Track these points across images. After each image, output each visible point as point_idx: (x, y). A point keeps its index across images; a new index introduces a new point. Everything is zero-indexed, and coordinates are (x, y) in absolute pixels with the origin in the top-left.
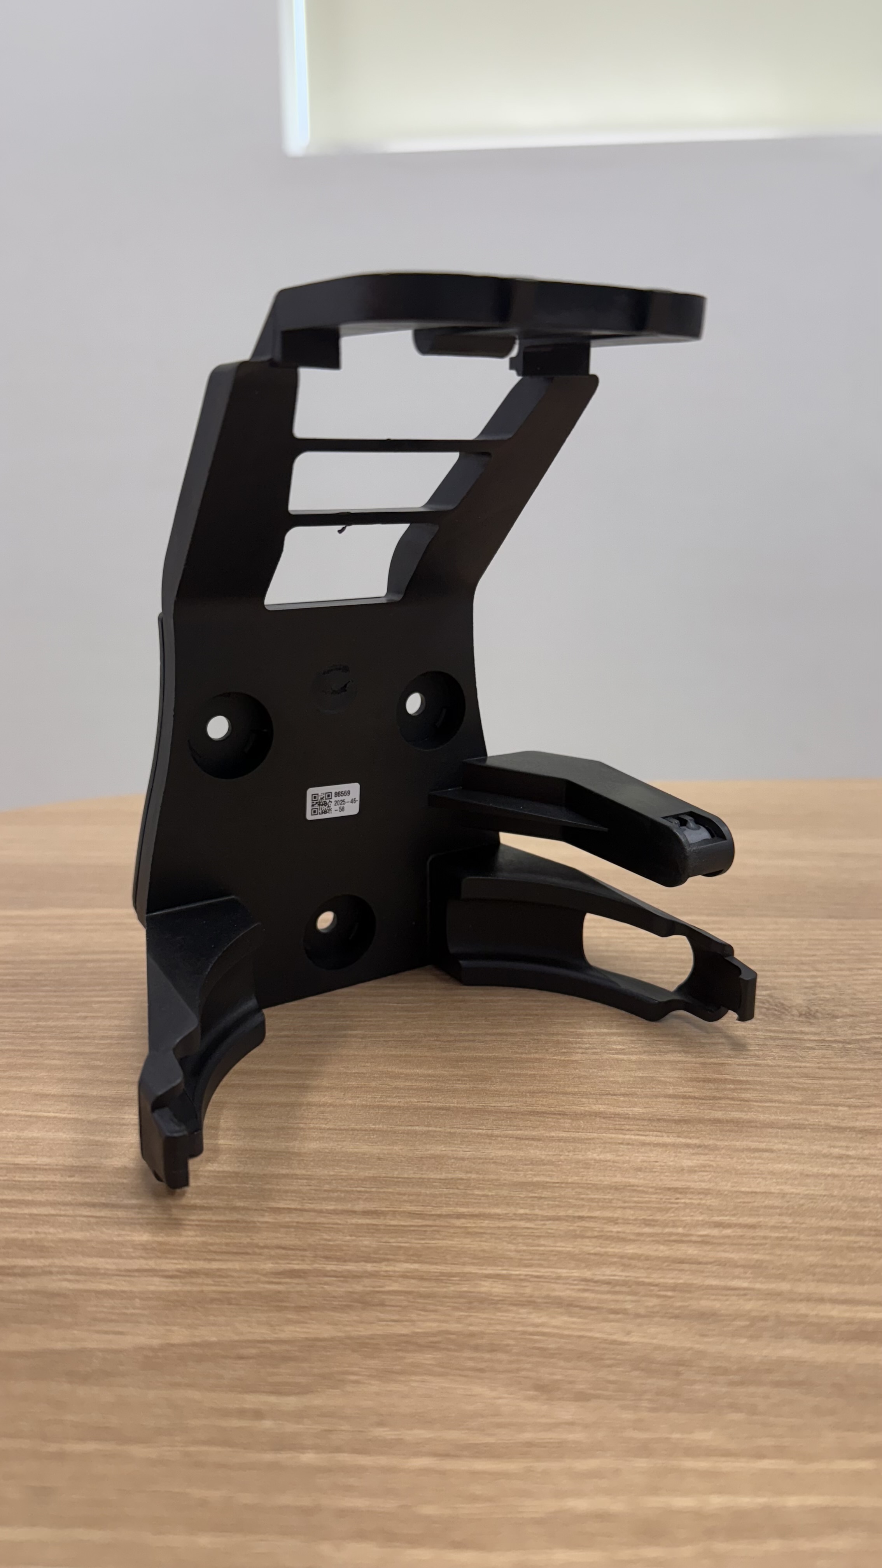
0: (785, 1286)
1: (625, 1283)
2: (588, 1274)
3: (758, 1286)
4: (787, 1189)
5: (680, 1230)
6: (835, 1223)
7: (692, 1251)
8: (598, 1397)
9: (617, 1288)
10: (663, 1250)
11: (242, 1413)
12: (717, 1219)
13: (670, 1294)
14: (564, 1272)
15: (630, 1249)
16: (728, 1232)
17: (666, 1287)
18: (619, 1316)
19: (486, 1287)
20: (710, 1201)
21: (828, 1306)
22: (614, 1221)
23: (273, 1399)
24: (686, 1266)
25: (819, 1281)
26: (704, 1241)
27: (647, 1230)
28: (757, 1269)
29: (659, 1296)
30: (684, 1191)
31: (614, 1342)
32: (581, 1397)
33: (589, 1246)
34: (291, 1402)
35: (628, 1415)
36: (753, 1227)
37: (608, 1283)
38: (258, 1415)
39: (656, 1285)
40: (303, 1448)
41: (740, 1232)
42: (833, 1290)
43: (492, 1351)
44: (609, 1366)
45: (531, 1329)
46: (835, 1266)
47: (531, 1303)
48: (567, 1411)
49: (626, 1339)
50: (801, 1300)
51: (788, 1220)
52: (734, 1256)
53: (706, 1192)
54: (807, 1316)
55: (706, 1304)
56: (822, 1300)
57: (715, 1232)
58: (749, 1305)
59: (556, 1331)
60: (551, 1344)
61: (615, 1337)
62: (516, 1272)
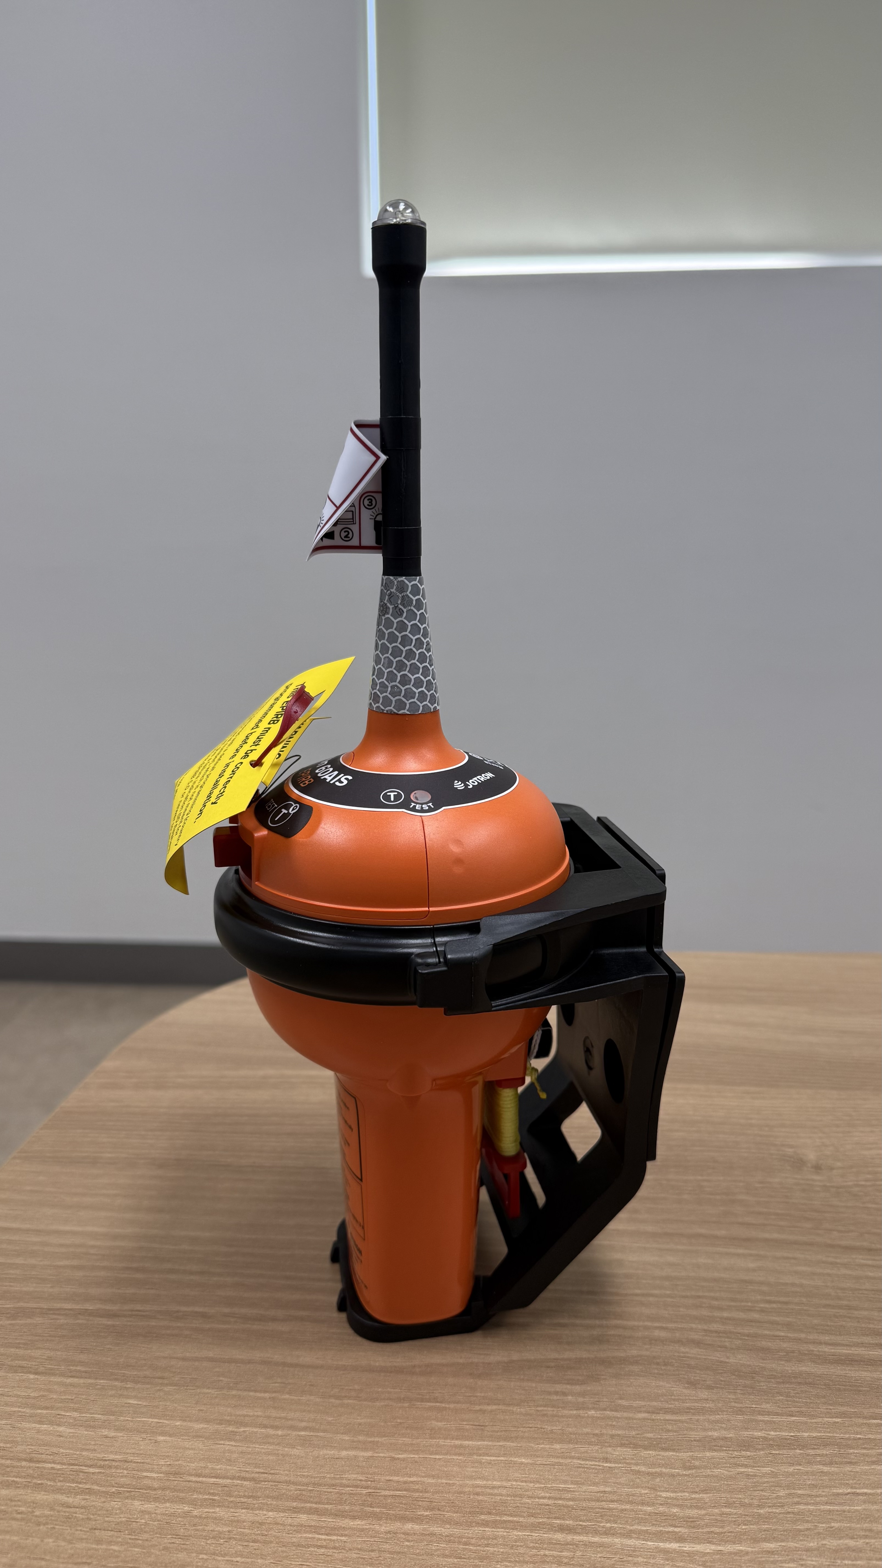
0: (803, 1336)
1: (725, 1332)
2: (705, 1327)
3: (789, 1335)
4: (804, 1282)
5: (749, 1304)
6: (828, 1302)
7: (756, 1316)
8: (717, 1388)
9: (721, 1335)
10: (742, 1315)
11: (556, 1393)
12: (768, 1298)
13: (746, 1338)
14: (694, 1326)
15: (725, 1314)
16: (774, 1306)
17: (744, 1335)
18: (723, 1349)
19: (657, 1333)
20: (765, 1288)
21: (824, 1346)
22: (716, 1299)
23: (568, 1387)
24: (754, 1324)
25: (819, 1333)
26: (762, 1311)
27: (732, 1304)
28: (789, 1326)
29: (741, 1339)
30: (751, 1282)
31: (721, 1362)
32: (709, 1388)
33: (705, 1312)
34: (577, 1388)
35: (732, 1396)
36: (786, 1303)
37: (716, 1332)
38: (564, 1394)
39: (739, 1333)
40: (589, 1409)
41: (779, 1305)
42: (827, 1338)
43: (665, 1365)
44: (722, 1373)
45: (682, 1355)
46: (828, 1326)
47: (679, 1342)
48: (704, 1394)
49: (727, 1361)
50: (810, 1343)
51: (804, 1300)
52: (777, 1319)
53: (761, 1283)
54: (813, 1351)
55: (764, 1343)
56: (820, 1343)
57: (767, 1306)
58: (785, 1345)
59: (693, 1356)
60: (693, 1363)
61: (722, 1359)
62: (670, 1325)
